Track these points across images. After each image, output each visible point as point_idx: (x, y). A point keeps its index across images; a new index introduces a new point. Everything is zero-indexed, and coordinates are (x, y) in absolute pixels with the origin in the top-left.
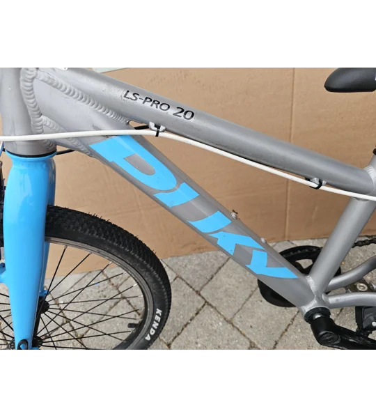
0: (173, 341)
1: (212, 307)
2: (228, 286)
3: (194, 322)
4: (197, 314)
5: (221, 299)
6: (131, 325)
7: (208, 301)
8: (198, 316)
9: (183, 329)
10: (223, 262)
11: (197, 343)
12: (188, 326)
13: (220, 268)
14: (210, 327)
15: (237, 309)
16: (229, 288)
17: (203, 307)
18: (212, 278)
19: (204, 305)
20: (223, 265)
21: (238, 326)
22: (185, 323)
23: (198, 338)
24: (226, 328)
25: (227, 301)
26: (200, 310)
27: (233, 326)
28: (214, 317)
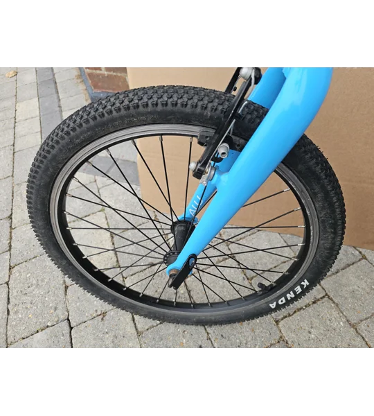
0: (282, 319)
1: (334, 302)
2: (356, 287)
3: (310, 310)
4: (314, 303)
5: (346, 298)
6: (261, 285)
7: (329, 294)
8: (315, 305)
9: (295, 312)
10: (354, 261)
11: (310, 333)
12: (302, 311)
13: (349, 265)
14: (328, 322)
15: (365, 316)
16: (357, 290)
17: (321, 298)
18: (337, 272)
19: (324, 297)
20: (353, 264)
21: (364, 335)
22: (299, 307)
23: (312, 327)
24: (348, 331)
25: (353, 303)
26: (318, 300)
27: (357, 332)
28: (335, 313)
